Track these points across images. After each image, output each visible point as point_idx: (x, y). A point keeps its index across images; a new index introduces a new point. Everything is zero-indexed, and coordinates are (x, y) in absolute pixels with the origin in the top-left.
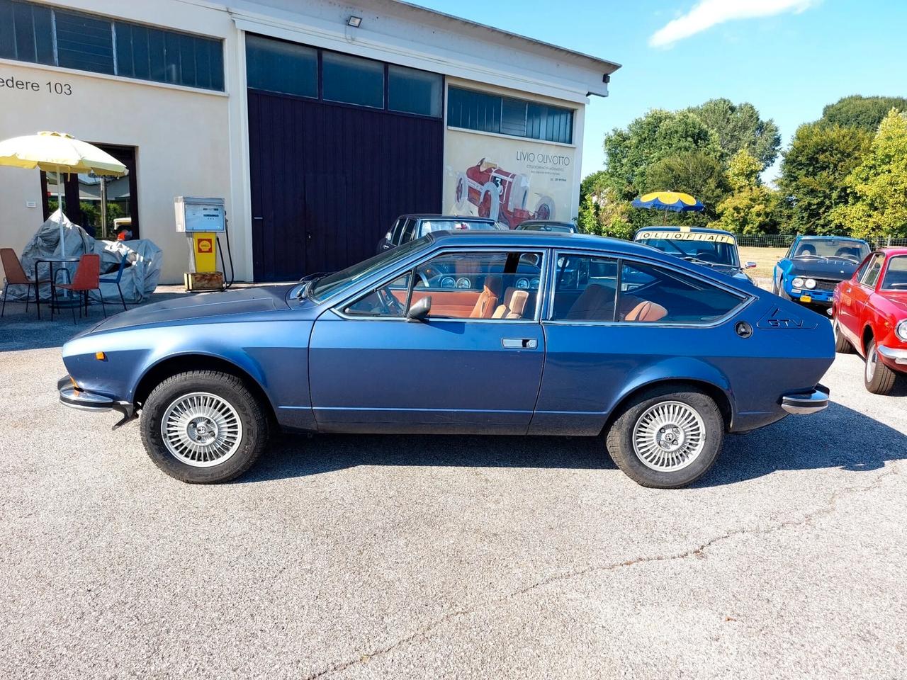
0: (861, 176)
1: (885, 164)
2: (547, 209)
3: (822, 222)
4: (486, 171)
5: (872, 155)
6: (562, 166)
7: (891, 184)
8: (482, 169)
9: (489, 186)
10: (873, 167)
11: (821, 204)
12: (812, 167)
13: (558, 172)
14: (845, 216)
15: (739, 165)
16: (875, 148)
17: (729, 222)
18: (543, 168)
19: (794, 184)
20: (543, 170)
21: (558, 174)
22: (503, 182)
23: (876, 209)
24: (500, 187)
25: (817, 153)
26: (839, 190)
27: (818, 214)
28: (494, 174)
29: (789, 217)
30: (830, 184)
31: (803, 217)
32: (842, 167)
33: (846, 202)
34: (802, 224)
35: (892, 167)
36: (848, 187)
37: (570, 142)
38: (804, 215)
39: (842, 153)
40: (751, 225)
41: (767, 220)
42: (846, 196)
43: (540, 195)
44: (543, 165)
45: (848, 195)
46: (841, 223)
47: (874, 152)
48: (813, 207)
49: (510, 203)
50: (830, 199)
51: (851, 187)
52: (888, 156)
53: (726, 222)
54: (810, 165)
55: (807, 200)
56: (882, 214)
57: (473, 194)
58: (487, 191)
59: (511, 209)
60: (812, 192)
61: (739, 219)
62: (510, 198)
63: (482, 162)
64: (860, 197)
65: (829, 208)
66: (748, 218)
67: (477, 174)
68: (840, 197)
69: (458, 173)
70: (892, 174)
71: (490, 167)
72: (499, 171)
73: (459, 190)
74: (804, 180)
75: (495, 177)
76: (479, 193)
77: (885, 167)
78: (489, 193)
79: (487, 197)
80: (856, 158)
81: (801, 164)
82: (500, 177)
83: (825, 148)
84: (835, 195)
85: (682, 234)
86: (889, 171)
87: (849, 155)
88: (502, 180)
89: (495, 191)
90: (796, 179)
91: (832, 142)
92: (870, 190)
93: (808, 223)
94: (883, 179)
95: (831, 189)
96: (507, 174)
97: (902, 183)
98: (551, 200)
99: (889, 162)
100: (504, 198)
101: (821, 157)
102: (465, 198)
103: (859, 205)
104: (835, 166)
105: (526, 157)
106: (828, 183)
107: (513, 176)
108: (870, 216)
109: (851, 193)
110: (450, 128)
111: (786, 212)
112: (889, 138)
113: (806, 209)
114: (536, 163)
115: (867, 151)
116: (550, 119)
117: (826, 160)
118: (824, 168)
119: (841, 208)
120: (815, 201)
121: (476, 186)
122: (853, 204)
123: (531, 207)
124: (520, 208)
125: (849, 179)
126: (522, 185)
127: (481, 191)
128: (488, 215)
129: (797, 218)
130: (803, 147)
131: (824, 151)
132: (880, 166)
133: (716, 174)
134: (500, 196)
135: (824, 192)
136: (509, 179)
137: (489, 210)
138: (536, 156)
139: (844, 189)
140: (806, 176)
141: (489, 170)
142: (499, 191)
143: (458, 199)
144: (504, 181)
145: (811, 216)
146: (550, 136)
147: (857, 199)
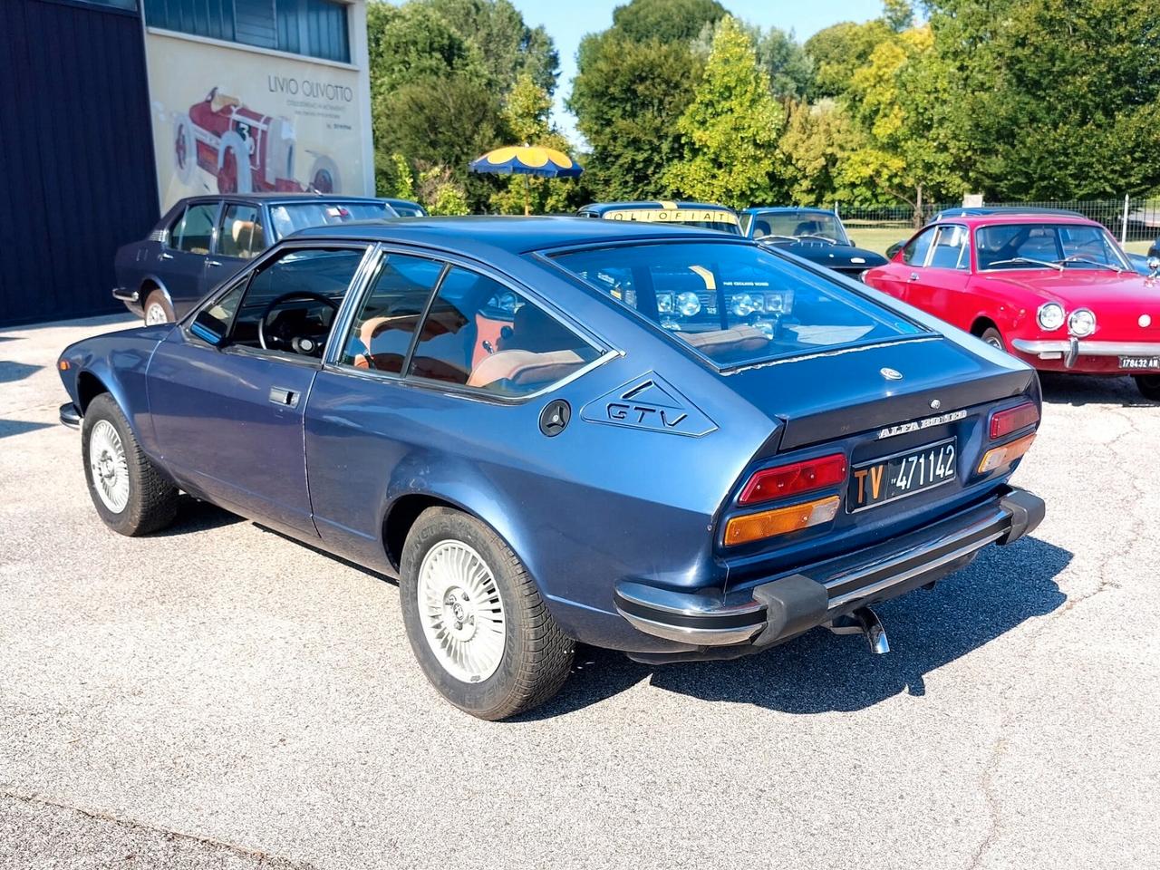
0: (697, 118)
1: (725, 99)
2: (328, 178)
3: (651, 188)
4: (222, 111)
5: (707, 86)
6: (341, 103)
7: (736, 129)
8: (215, 107)
9: (230, 137)
10: (710, 104)
11: (648, 161)
12: (629, 105)
13: (335, 112)
14: (682, 179)
15: (522, 101)
16: (710, 75)
17: (523, 192)
18: (312, 106)
19: (608, 130)
20: (312, 110)
21: (337, 117)
22: (252, 131)
23: (720, 166)
24: (249, 140)
25: (634, 82)
26: (670, 139)
27: (646, 177)
28: (235, 117)
29: (607, 182)
30: (657, 130)
31: (626, 182)
32: (670, 103)
33: (681, 158)
34: (626, 193)
35: (734, 103)
36: (683, 135)
37: (347, 59)
38: (627, 178)
39: (667, 82)
40: (555, 197)
41: (577, 188)
42: (682, 148)
43: (314, 154)
44: (311, 100)
45: (682, 146)
46: (678, 190)
47: (709, 82)
48: (640, 166)
49: (268, 169)
50: (660, 152)
51: (685, 134)
52: (728, 89)
53: (518, 193)
54: (627, 100)
55: (629, 155)
56: (730, 172)
57: (205, 152)
58: (228, 149)
59: (270, 179)
60: (635, 144)
61: (537, 188)
62: (268, 160)
63: (213, 94)
64: (699, 150)
65: (659, 166)
66: (550, 185)
67: (208, 115)
68: (672, 149)
69: (175, 115)
70: (736, 115)
71: (227, 104)
72: (243, 112)
73: (180, 147)
74: (622, 124)
75: (238, 123)
76: (214, 152)
77: (726, 105)
78: (232, 151)
79: (230, 160)
80: (686, 91)
81: (613, 99)
82: (246, 122)
83: (644, 74)
84: (665, 147)
85: (668, 213)
86: (731, 110)
87: (677, 86)
88: (250, 127)
89: (242, 148)
90: (609, 123)
91: (652, 66)
92: (711, 137)
93: (635, 190)
94: (725, 123)
95: (660, 138)
96: (257, 117)
97: (750, 127)
98: (331, 162)
99: (729, 97)
100: (258, 159)
101: (640, 88)
102: (192, 159)
103: (698, 160)
104: (661, 102)
105: (283, 85)
106: (655, 129)
107: (268, 121)
108: (714, 177)
109: (687, 143)
110: (153, 30)
111: (602, 175)
112: (726, 61)
113: (629, 170)
114: (300, 97)
115: (700, 80)
116: (313, 17)
117: (647, 93)
118: (644, 105)
119: (676, 167)
120: (640, 157)
121: (209, 138)
122: (691, 161)
123: (303, 175)
124: (285, 177)
125: (683, 123)
126: (284, 136)
127: (217, 147)
128: (235, 190)
129: (618, 183)
130: (615, 71)
131: (642, 80)
132: (719, 102)
133: (490, 114)
134: (251, 156)
135: (650, 142)
136: (261, 126)
137: (234, 181)
138: (300, 83)
139: (678, 138)
140: (623, 117)
141: (227, 110)
142: (248, 148)
143: (181, 161)
144: (253, 128)
145: (638, 180)
146: (315, 48)
147: (696, 152)
